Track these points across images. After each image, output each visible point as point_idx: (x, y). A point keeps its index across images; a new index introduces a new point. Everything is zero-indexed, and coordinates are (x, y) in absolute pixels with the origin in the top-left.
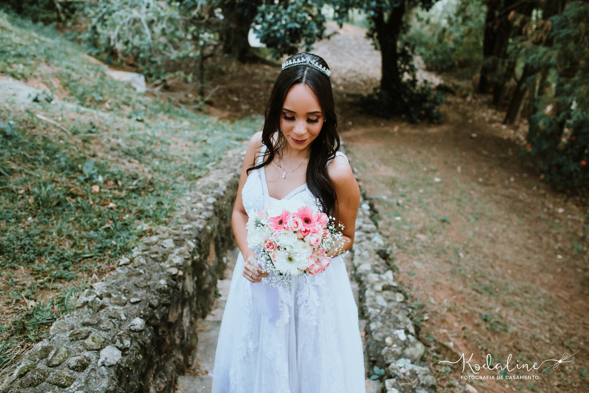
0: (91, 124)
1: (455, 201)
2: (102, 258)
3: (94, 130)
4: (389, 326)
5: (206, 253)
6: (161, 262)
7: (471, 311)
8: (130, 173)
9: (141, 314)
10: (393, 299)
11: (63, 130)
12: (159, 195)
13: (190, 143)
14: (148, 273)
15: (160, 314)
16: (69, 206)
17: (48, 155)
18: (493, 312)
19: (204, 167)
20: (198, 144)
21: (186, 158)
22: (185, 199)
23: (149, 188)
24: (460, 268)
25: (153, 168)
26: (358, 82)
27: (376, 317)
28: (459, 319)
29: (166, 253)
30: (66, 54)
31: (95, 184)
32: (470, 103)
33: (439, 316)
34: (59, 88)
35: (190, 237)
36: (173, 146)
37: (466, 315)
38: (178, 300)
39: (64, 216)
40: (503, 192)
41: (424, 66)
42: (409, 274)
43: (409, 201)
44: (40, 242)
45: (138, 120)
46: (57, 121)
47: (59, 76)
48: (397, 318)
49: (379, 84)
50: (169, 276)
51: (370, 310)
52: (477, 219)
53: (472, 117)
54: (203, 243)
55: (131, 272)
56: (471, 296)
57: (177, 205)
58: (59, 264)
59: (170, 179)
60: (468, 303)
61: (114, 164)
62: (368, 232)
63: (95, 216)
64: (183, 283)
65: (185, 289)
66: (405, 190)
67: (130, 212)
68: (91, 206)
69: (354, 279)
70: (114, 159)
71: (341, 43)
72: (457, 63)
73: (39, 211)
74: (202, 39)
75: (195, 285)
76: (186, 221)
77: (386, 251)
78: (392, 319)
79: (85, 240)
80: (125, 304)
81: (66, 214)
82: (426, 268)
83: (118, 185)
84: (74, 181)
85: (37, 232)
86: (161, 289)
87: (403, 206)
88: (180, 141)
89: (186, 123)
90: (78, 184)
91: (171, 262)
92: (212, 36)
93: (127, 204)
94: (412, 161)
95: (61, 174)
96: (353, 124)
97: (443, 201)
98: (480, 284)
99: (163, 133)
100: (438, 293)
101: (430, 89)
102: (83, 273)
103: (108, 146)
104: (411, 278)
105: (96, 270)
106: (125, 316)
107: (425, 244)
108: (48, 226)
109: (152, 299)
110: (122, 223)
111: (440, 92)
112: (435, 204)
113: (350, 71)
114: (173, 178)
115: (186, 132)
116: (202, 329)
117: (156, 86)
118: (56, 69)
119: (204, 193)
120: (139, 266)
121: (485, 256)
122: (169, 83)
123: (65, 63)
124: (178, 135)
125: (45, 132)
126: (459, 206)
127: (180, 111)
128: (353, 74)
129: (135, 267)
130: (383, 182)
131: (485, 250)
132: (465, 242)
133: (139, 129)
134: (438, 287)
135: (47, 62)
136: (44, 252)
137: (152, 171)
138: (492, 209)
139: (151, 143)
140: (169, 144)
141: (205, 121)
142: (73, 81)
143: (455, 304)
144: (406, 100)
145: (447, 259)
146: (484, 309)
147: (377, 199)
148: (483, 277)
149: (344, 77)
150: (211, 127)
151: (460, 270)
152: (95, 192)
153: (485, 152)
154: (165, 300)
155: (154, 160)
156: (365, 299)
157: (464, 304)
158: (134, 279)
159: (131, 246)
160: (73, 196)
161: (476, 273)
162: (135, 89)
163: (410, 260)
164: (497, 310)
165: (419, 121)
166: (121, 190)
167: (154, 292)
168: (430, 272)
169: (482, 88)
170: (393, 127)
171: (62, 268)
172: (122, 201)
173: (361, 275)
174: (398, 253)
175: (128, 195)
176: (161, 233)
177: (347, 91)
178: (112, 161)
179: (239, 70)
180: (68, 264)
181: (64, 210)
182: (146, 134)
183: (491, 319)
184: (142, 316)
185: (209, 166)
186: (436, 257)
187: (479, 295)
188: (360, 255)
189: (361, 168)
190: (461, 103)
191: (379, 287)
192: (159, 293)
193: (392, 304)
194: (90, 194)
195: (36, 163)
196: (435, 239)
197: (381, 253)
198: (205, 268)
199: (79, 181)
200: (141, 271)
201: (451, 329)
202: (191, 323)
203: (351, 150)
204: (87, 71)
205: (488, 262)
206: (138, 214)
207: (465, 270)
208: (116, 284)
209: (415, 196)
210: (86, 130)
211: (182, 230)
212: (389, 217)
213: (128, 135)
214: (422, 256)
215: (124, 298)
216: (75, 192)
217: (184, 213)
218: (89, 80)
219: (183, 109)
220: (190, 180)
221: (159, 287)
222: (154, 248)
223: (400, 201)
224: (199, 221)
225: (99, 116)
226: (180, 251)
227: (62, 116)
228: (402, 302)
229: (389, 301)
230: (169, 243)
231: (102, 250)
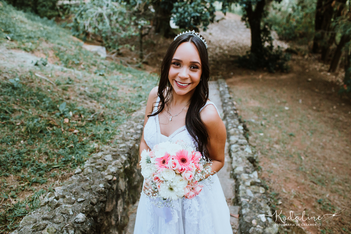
0: (69, 78)
1: (298, 122)
2: (65, 168)
3: (70, 82)
4: (255, 212)
5: (135, 162)
6: (102, 171)
7: (309, 197)
8: (90, 109)
9: (83, 210)
10: (258, 191)
11: (51, 83)
12: (106, 124)
13: (131, 89)
14: (93, 179)
15: (98, 208)
16: (48, 132)
17: (38, 100)
18: (325, 197)
19: (138, 104)
20: (136, 89)
21: (128, 98)
22: (123, 126)
23: (101, 119)
24: (302, 167)
25: (105, 106)
26: (237, 48)
27: (246, 205)
28: (302, 203)
29: (106, 164)
30: (59, 35)
31: (67, 117)
32: (307, 60)
33: (288, 201)
34: (53, 57)
35: (123, 152)
36: (120, 90)
37: (307, 200)
38: (113, 196)
39: (44, 139)
40: (329, 115)
41: (277, 37)
42: (269, 172)
43: (268, 122)
44: (26, 158)
45: (100, 75)
46: (48, 77)
47: (53, 49)
48: (260, 206)
49: (250, 49)
50: (106, 181)
51: (242, 199)
52: (312, 133)
53: (308, 68)
54: (133, 156)
55: (81, 179)
56: (310, 186)
57: (117, 130)
58: (36, 172)
59: (116, 113)
60: (308, 191)
61: (80, 104)
62: (242, 145)
63: (64, 139)
64: (117, 184)
65: (119, 188)
66: (266, 115)
67: (87, 135)
68: (62, 132)
69: (232, 176)
70: (81, 101)
71: (226, 25)
72: (298, 35)
73: (28, 136)
74: (140, 24)
75: (126, 184)
76: (122, 141)
77: (253, 158)
78: (257, 206)
79: (55, 156)
80: (73, 203)
81: (45, 138)
82: (280, 167)
83: (82, 117)
84: (53, 116)
85: (25, 150)
86: (99, 191)
87: (265, 126)
88: (125, 87)
89: (130, 76)
90: (55, 118)
91: (109, 171)
92: (146, 22)
93: (86, 130)
94: (271, 96)
95: (45, 112)
96: (234, 74)
97: (291, 122)
98: (316, 178)
99: (115, 82)
100: (288, 185)
101: (282, 51)
102: (51, 179)
103: (79, 92)
104: (270, 175)
105: (60, 176)
106: (73, 212)
107: (279, 151)
108: (33, 146)
109: (93, 198)
110: (81, 143)
111: (288, 53)
112: (286, 124)
113: (232, 41)
114: (118, 112)
115: (130, 82)
116: (132, 212)
117: (113, 53)
118: (52, 45)
119: (136, 122)
120: (87, 174)
121: (319, 158)
122: (121, 51)
123: (57, 41)
124: (124, 83)
125: (39, 84)
126: (301, 125)
127: (127, 68)
128: (234, 43)
129: (85, 175)
130: (252, 111)
131: (318, 154)
132: (305, 149)
133: (99, 81)
134: (288, 180)
135: (47, 41)
136: (27, 164)
137: (105, 108)
138: (322, 127)
139: (106, 89)
140: (118, 90)
141: (142, 75)
142: (61, 52)
143: (299, 193)
144: (267, 59)
145: (294, 161)
146: (318, 195)
147: (248, 122)
148: (317, 172)
149: (228, 45)
150: (145, 78)
151: (302, 168)
152: (66, 123)
153: (317, 90)
154: (102, 198)
155: (107, 100)
156: (239, 191)
157: (305, 192)
158: (83, 184)
159: (84, 160)
160: (51, 126)
161: (312, 170)
162: (99, 56)
163: (269, 162)
164: (327, 196)
165: (274, 71)
166: (83, 121)
167: (94, 193)
168: (282, 170)
169: (314, 50)
170: (259, 75)
171: (38, 175)
172: (83, 128)
173: (237, 174)
174: (261, 158)
175: (87, 124)
176: (105, 150)
177: (230, 54)
178: (80, 102)
179: (164, 42)
180: (43, 173)
181: (44, 135)
182: (103, 84)
183: (323, 202)
184: (84, 211)
185: (141, 103)
186: (286, 160)
187: (315, 185)
188: (236, 161)
189: (239, 102)
190: (301, 60)
191: (248, 183)
192: (98, 194)
193: (257, 195)
194: (62, 124)
195: (30, 104)
196: (285, 148)
197: (251, 159)
198: (135, 172)
199: (56, 116)
200: (88, 178)
201: (297, 210)
202: (124, 209)
203: (232, 90)
204: (71, 46)
205: (320, 162)
206: (92, 137)
207: (305, 168)
208: (70, 188)
209: (272, 119)
210: (65, 82)
211: (119, 148)
212: (256, 133)
213: (93, 84)
214: (277, 159)
215: (73, 198)
216: (52, 123)
217: (121, 136)
218: (71, 51)
219: (130, 67)
220: (129, 113)
221: (98, 190)
222: (99, 161)
223: (263, 123)
224: (130, 141)
225: (75, 73)
226: (115, 163)
227: (51, 74)
228: (264, 193)
229: (255, 193)
230: (109, 158)
231: (66, 162)
